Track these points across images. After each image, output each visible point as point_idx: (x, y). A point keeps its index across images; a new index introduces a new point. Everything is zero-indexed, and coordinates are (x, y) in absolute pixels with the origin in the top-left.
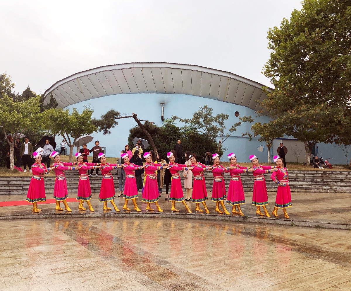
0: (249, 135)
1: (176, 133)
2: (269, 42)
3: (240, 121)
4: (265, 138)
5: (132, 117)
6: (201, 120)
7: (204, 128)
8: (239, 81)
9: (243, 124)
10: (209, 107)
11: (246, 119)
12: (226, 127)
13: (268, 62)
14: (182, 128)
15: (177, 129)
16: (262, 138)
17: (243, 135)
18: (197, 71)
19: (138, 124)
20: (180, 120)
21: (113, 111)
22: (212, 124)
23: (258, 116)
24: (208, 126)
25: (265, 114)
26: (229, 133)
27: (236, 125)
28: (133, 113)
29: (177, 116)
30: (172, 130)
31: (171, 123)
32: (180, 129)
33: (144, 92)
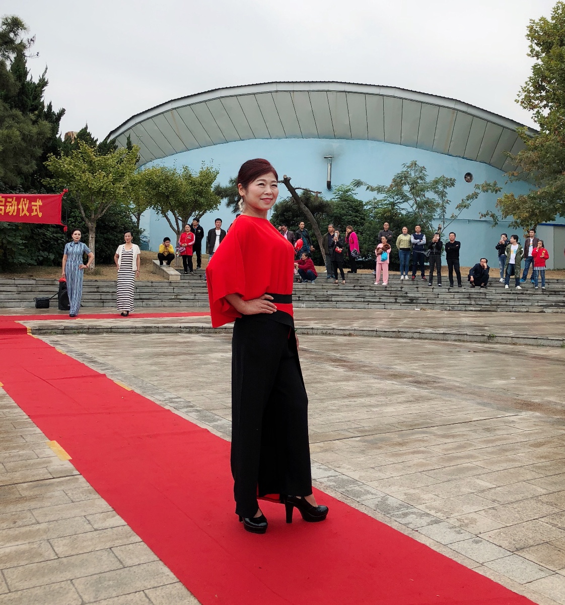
0: (493, 216)
1: (357, 211)
2: (530, 44)
3: (477, 191)
4: (522, 221)
5: (282, 182)
6: (406, 188)
7: (411, 202)
8: (474, 116)
9: (482, 195)
10: (420, 164)
11: (487, 188)
12: (450, 201)
13: (528, 82)
14: (368, 202)
15: (360, 204)
16: (516, 222)
17: (482, 215)
18: (394, 97)
19: (291, 195)
20: (368, 188)
22: (424, 196)
23: (509, 182)
24: (418, 199)
25: (524, 178)
26: (456, 212)
27: (469, 198)
28: (285, 175)
29: (362, 180)
30: (352, 207)
31: (348, 194)
32: (364, 203)
33: (295, 137)
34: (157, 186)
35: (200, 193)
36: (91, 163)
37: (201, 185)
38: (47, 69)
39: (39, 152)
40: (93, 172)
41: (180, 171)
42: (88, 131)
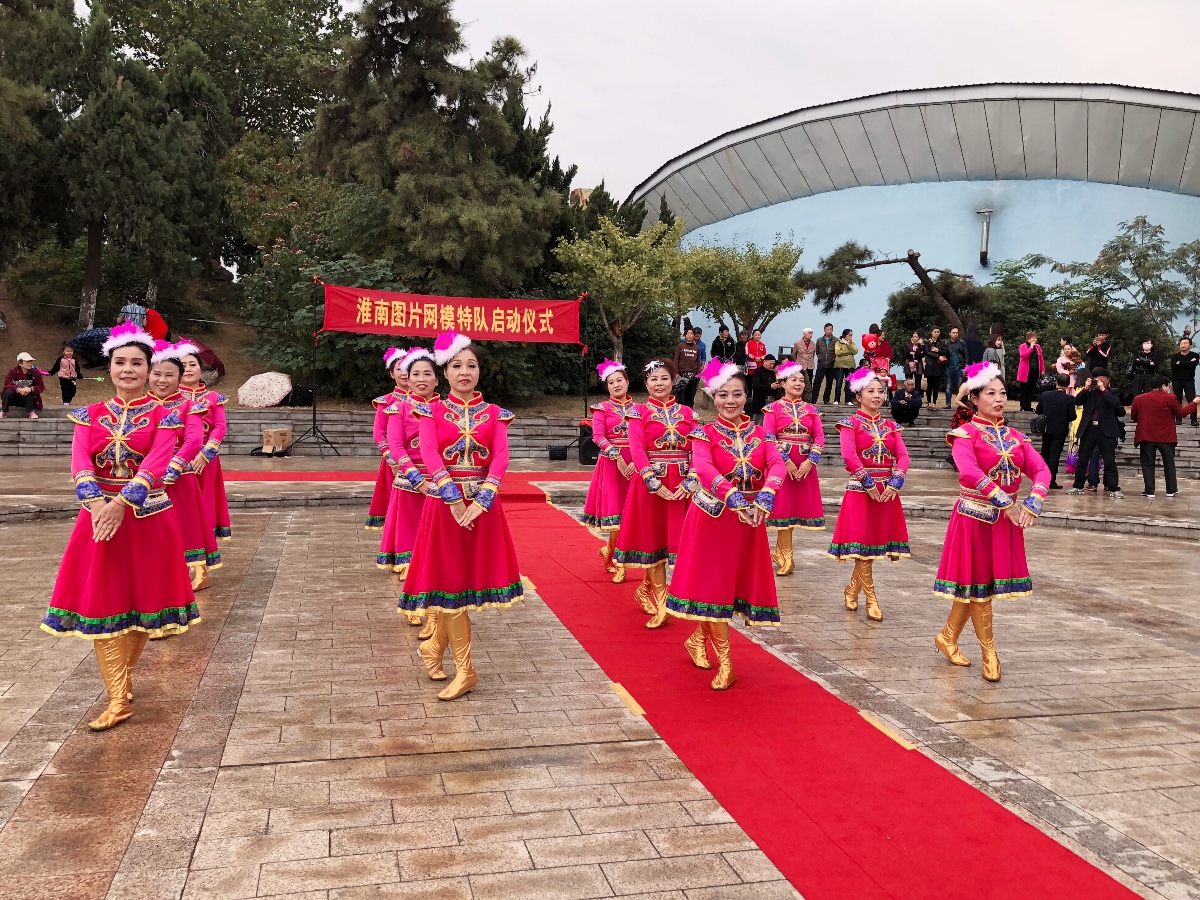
1: (1034, 304)
5: (904, 260)
6: (1127, 265)
10: (1152, 221)
14: (1053, 289)
15: (1041, 291)
18: (1108, 101)
19: (919, 281)
20: (1055, 267)
21: (853, 245)
22: (1159, 277)
24: (1148, 283)
28: (910, 250)
29: (1045, 254)
30: (1024, 297)
31: (1018, 275)
32: (1047, 290)
33: (927, 179)
34: (709, 276)
35: (773, 285)
36: (616, 248)
37: (774, 272)
38: (550, 106)
39: (546, 236)
40: (619, 261)
41: (742, 250)
42: (605, 190)
